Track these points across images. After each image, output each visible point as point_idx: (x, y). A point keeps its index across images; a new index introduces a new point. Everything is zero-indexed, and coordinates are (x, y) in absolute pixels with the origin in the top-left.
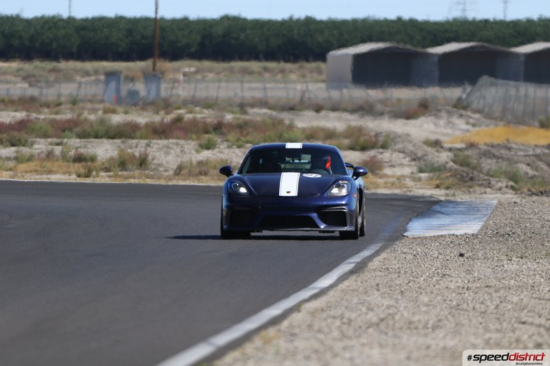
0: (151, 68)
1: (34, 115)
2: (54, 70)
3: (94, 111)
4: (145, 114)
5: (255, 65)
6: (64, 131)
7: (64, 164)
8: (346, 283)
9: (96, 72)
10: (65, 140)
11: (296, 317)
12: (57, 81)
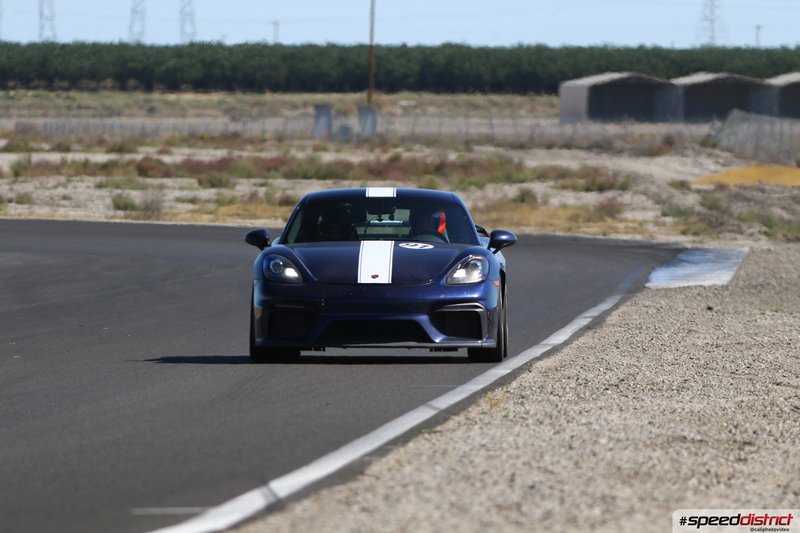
0: (366, 99)
1: (236, 153)
2: (257, 104)
3: (303, 148)
4: (359, 152)
5: (479, 98)
6: (269, 170)
7: (270, 207)
8: (582, 340)
9: (305, 105)
10: (270, 181)
11: (526, 377)
12: (261, 115)
